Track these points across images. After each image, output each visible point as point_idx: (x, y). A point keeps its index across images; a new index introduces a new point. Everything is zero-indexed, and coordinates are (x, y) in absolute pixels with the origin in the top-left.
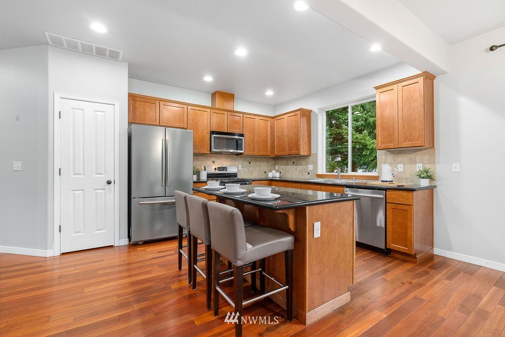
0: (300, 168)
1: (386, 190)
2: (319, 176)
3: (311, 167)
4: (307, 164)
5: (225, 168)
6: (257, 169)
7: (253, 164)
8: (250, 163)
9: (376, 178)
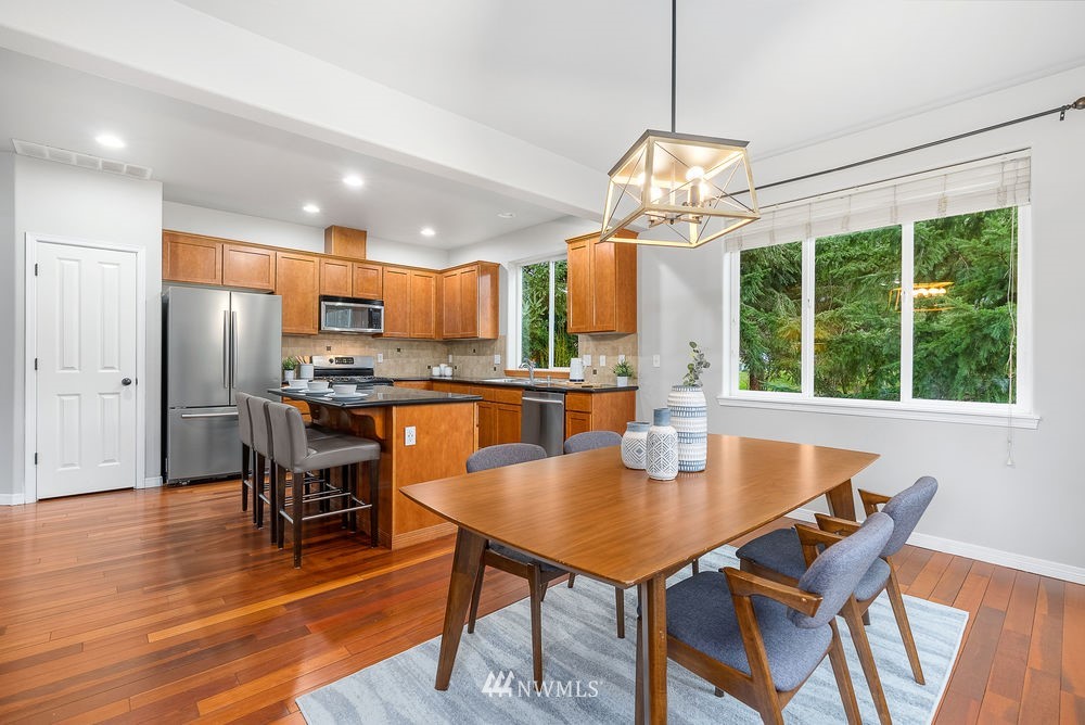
0: (483, 359)
1: (566, 392)
2: (509, 373)
3: (497, 359)
4: (492, 354)
5: (350, 360)
6: (414, 360)
7: (405, 352)
8: (399, 350)
9: (566, 375)
